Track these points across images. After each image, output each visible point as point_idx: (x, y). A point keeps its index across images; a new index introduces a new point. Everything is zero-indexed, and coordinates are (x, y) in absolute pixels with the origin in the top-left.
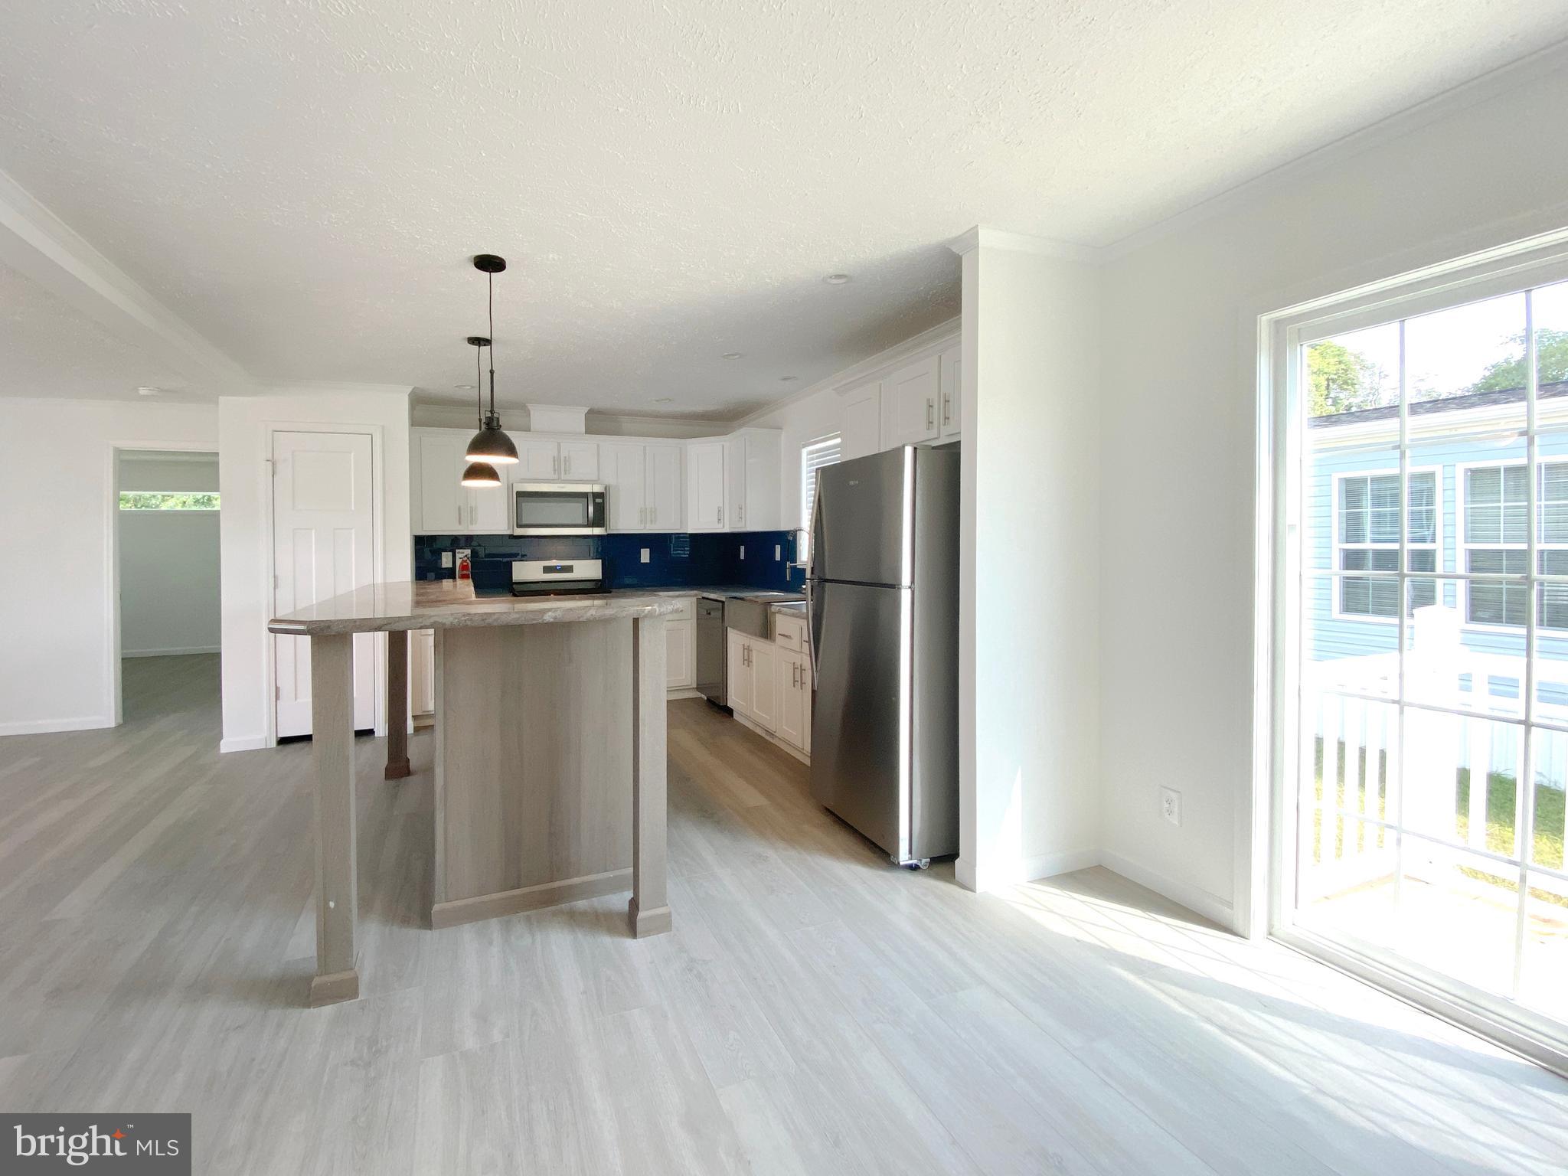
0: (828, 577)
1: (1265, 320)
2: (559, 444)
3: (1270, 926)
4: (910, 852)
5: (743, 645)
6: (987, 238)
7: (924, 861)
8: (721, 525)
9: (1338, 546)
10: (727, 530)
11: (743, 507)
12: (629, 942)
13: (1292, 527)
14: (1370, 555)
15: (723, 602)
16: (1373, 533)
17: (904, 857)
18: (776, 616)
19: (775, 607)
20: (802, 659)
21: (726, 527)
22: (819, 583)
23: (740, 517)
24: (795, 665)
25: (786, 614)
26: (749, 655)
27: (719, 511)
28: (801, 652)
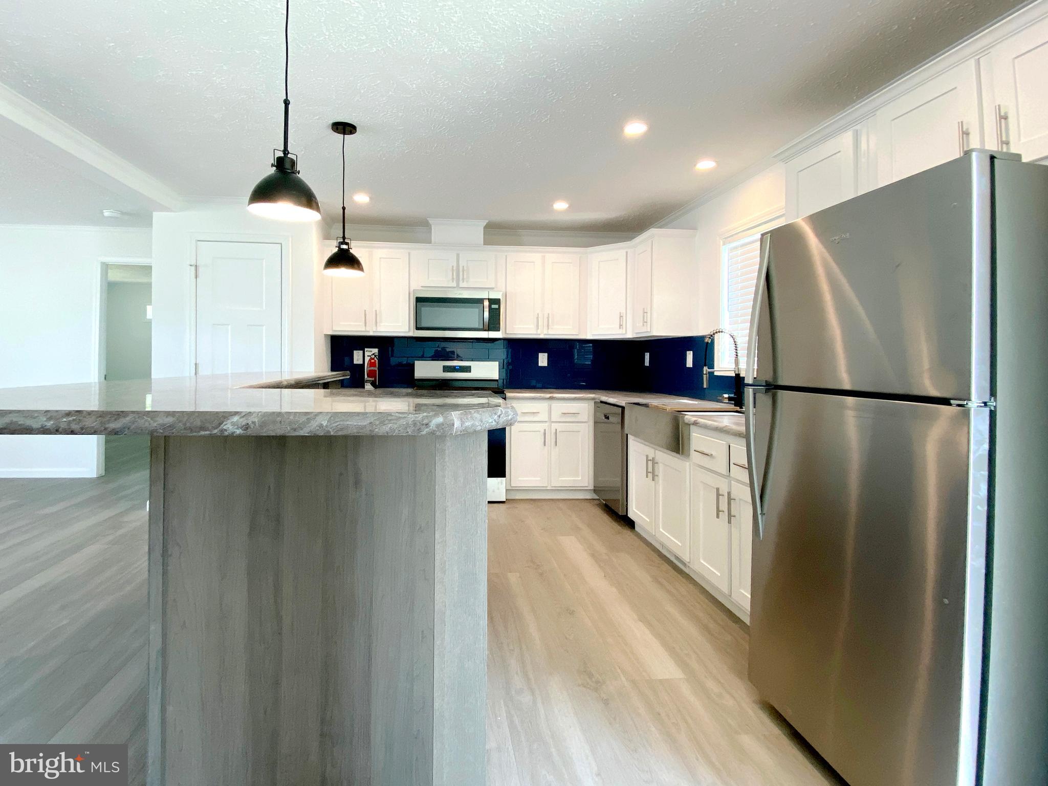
2: (458, 255)
5: (647, 456)
8: (623, 331)
10: (630, 336)
11: (649, 311)
15: (623, 408)
18: (692, 428)
19: (689, 417)
20: (730, 486)
21: (629, 332)
22: (767, 391)
23: (645, 322)
24: (718, 489)
25: (706, 427)
26: (654, 467)
27: (621, 317)
28: (729, 476)
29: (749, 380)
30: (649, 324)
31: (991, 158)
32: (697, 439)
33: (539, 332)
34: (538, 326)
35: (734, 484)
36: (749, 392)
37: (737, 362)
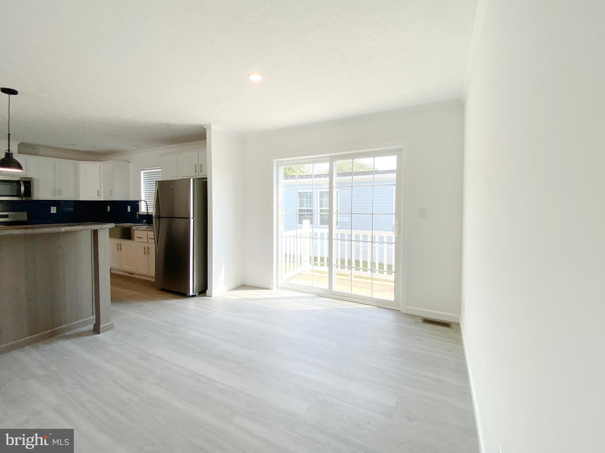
0: (161, 216)
1: (275, 161)
3: (277, 286)
4: (193, 292)
5: (117, 244)
6: (213, 127)
7: (197, 293)
8: (99, 198)
9: (298, 208)
10: (102, 199)
11: (112, 191)
12: (97, 336)
13: (280, 204)
17: (191, 293)
18: (135, 231)
19: (134, 228)
22: (157, 218)
23: (111, 195)
24: (145, 247)
25: (140, 230)
26: (120, 247)
27: (98, 192)
28: (148, 242)
29: (154, 216)
31: (194, 179)
32: (137, 234)
34: (53, 195)
35: (149, 244)
36: (154, 219)
37: (147, 210)
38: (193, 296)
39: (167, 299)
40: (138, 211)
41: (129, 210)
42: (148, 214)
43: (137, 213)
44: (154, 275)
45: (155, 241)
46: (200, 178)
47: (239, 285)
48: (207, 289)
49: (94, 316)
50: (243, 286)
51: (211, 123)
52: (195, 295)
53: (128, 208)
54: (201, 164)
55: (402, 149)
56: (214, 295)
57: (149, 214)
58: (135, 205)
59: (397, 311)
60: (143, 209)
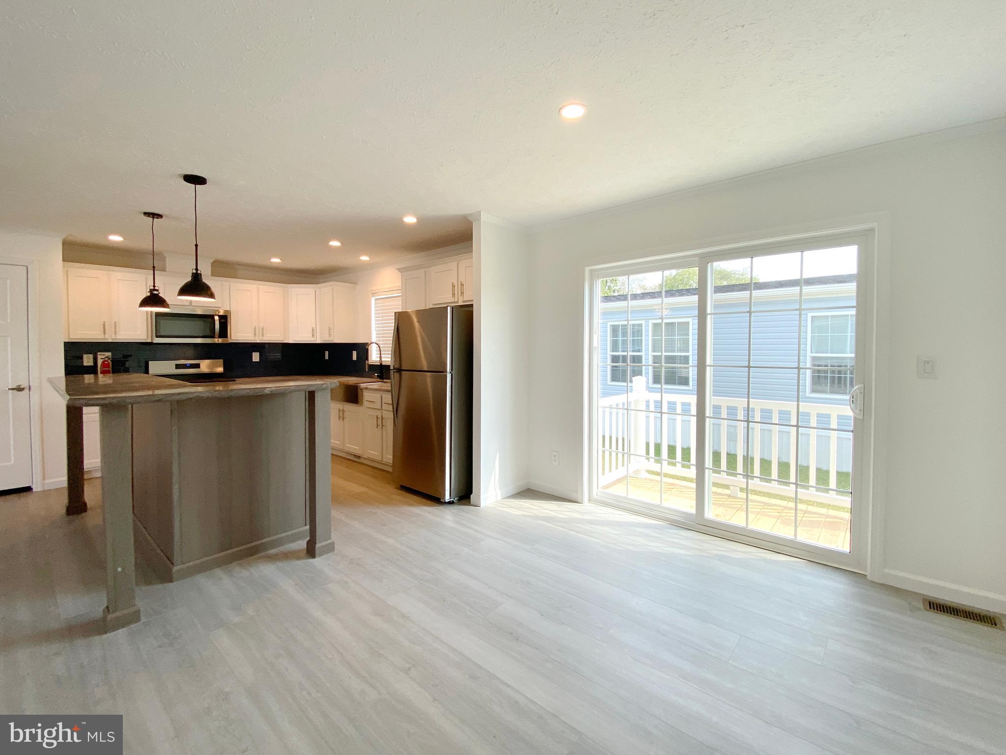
0: (404, 368)
3: (589, 497)
4: (450, 496)
5: (339, 409)
6: (484, 217)
7: (457, 499)
8: (313, 339)
9: (610, 353)
10: (319, 342)
11: (332, 328)
12: (312, 561)
13: (596, 347)
14: (621, 356)
16: (622, 348)
17: (447, 498)
18: (364, 391)
19: (363, 385)
20: (382, 413)
21: (319, 339)
22: (397, 372)
23: (330, 335)
24: (377, 416)
25: (371, 389)
26: (343, 414)
27: (313, 330)
28: (382, 409)
29: (392, 368)
30: (332, 335)
31: (453, 308)
32: (367, 396)
33: (256, 338)
34: (255, 334)
35: (384, 412)
36: (392, 372)
37: (381, 357)
38: (450, 503)
39: (410, 505)
40: (367, 359)
41: (355, 358)
42: (381, 364)
43: (367, 361)
44: (391, 462)
45: (393, 409)
46: (461, 306)
47: (522, 490)
48: (471, 493)
49: (308, 527)
50: (528, 492)
51: (480, 211)
52: (453, 501)
53: (353, 354)
54: (461, 282)
55: (872, 230)
56: (483, 504)
57: (383, 364)
58: (363, 349)
59: (858, 577)
60: (374, 357)
